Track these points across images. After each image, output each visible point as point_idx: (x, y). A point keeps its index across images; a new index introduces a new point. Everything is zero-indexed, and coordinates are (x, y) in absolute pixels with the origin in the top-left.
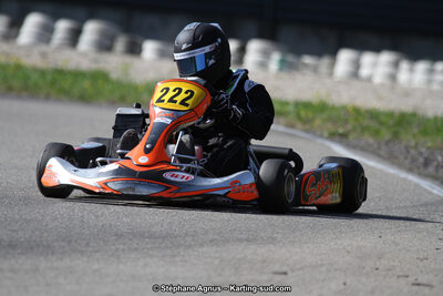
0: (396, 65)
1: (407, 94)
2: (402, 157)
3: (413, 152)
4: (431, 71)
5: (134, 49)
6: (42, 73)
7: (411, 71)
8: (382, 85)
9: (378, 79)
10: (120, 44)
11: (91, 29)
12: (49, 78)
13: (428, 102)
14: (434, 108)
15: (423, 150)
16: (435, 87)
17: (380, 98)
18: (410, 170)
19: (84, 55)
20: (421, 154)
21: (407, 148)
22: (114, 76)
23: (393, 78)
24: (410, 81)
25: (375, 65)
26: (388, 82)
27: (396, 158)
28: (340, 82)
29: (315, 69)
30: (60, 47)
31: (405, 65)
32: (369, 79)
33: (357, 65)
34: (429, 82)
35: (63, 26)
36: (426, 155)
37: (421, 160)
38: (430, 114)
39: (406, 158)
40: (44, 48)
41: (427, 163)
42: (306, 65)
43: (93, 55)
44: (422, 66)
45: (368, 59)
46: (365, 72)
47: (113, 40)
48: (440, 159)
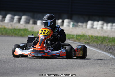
0: (103, 24)
1: (106, 32)
2: (103, 48)
3: (106, 46)
4: (112, 26)
5: (35, 23)
6: (11, 30)
7: (107, 26)
8: (99, 30)
9: (98, 28)
10: (31, 22)
11: (24, 18)
12: (12, 31)
13: (111, 34)
15: (109, 46)
16: (113, 30)
17: (99, 33)
18: (105, 51)
19: (22, 25)
20: (108, 47)
21: (105, 46)
22: (30, 30)
23: (102, 28)
24: (107, 28)
25: (97, 25)
26: (101, 29)
27: (102, 48)
28: (88, 29)
29: (82, 26)
30: (16, 23)
31: (105, 24)
32: (96, 28)
33: (93, 25)
34: (112, 28)
35: (16, 17)
36: (109, 47)
37: (108, 49)
38: (112, 37)
39: (104, 48)
40: (11, 23)
41: (110, 49)
42: (80, 25)
43: (24, 25)
44: (110, 25)
45: (95, 23)
46: (95, 27)
47: (29, 20)
48: (113, 48)
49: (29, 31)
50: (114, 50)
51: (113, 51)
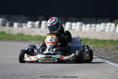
0: (81, 25)
1: (85, 33)
4: (91, 27)
5: (11, 25)
7: (86, 27)
9: (77, 30)
10: (8, 24)
13: (91, 35)
14: (92, 36)
16: (92, 31)
17: (78, 35)
23: (81, 29)
24: (85, 29)
25: (76, 26)
26: (79, 30)
31: (84, 25)
32: (75, 30)
33: (71, 26)
34: (91, 29)
38: (92, 38)
44: (88, 25)
45: (74, 24)
46: (73, 28)
47: (6, 23)
48: (97, 50)
49: (7, 34)
50: (98, 52)
51: (97, 54)
